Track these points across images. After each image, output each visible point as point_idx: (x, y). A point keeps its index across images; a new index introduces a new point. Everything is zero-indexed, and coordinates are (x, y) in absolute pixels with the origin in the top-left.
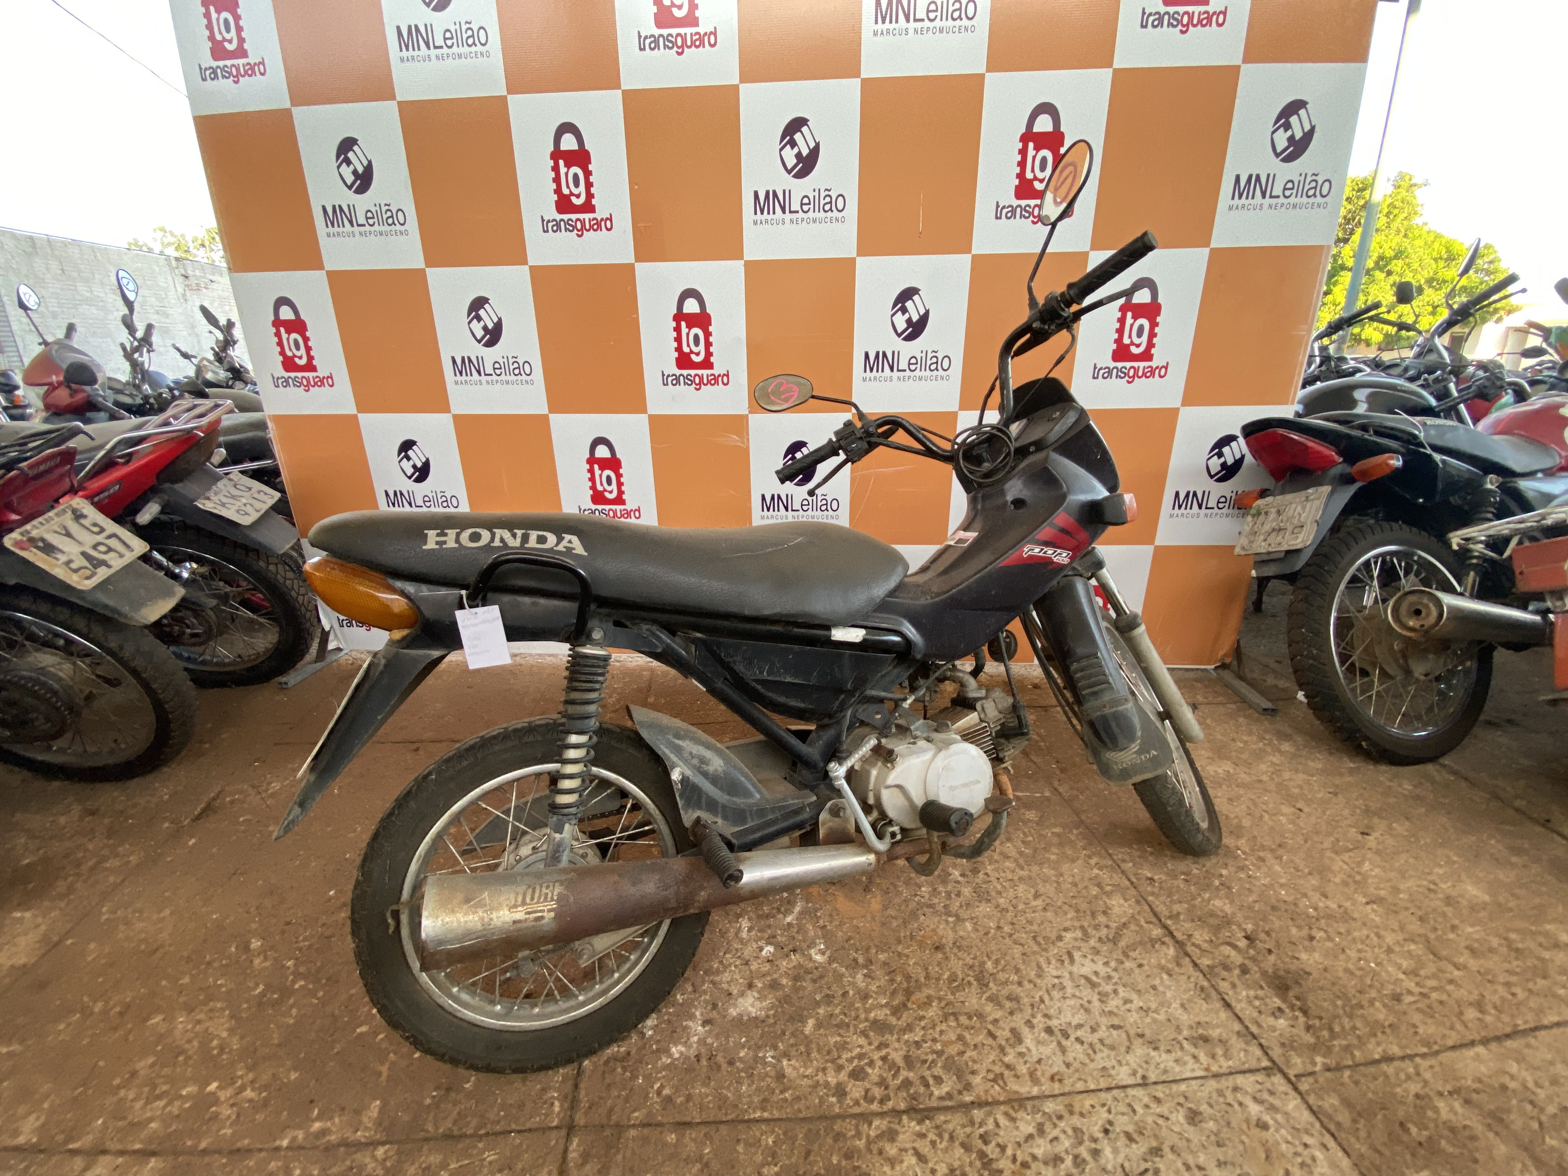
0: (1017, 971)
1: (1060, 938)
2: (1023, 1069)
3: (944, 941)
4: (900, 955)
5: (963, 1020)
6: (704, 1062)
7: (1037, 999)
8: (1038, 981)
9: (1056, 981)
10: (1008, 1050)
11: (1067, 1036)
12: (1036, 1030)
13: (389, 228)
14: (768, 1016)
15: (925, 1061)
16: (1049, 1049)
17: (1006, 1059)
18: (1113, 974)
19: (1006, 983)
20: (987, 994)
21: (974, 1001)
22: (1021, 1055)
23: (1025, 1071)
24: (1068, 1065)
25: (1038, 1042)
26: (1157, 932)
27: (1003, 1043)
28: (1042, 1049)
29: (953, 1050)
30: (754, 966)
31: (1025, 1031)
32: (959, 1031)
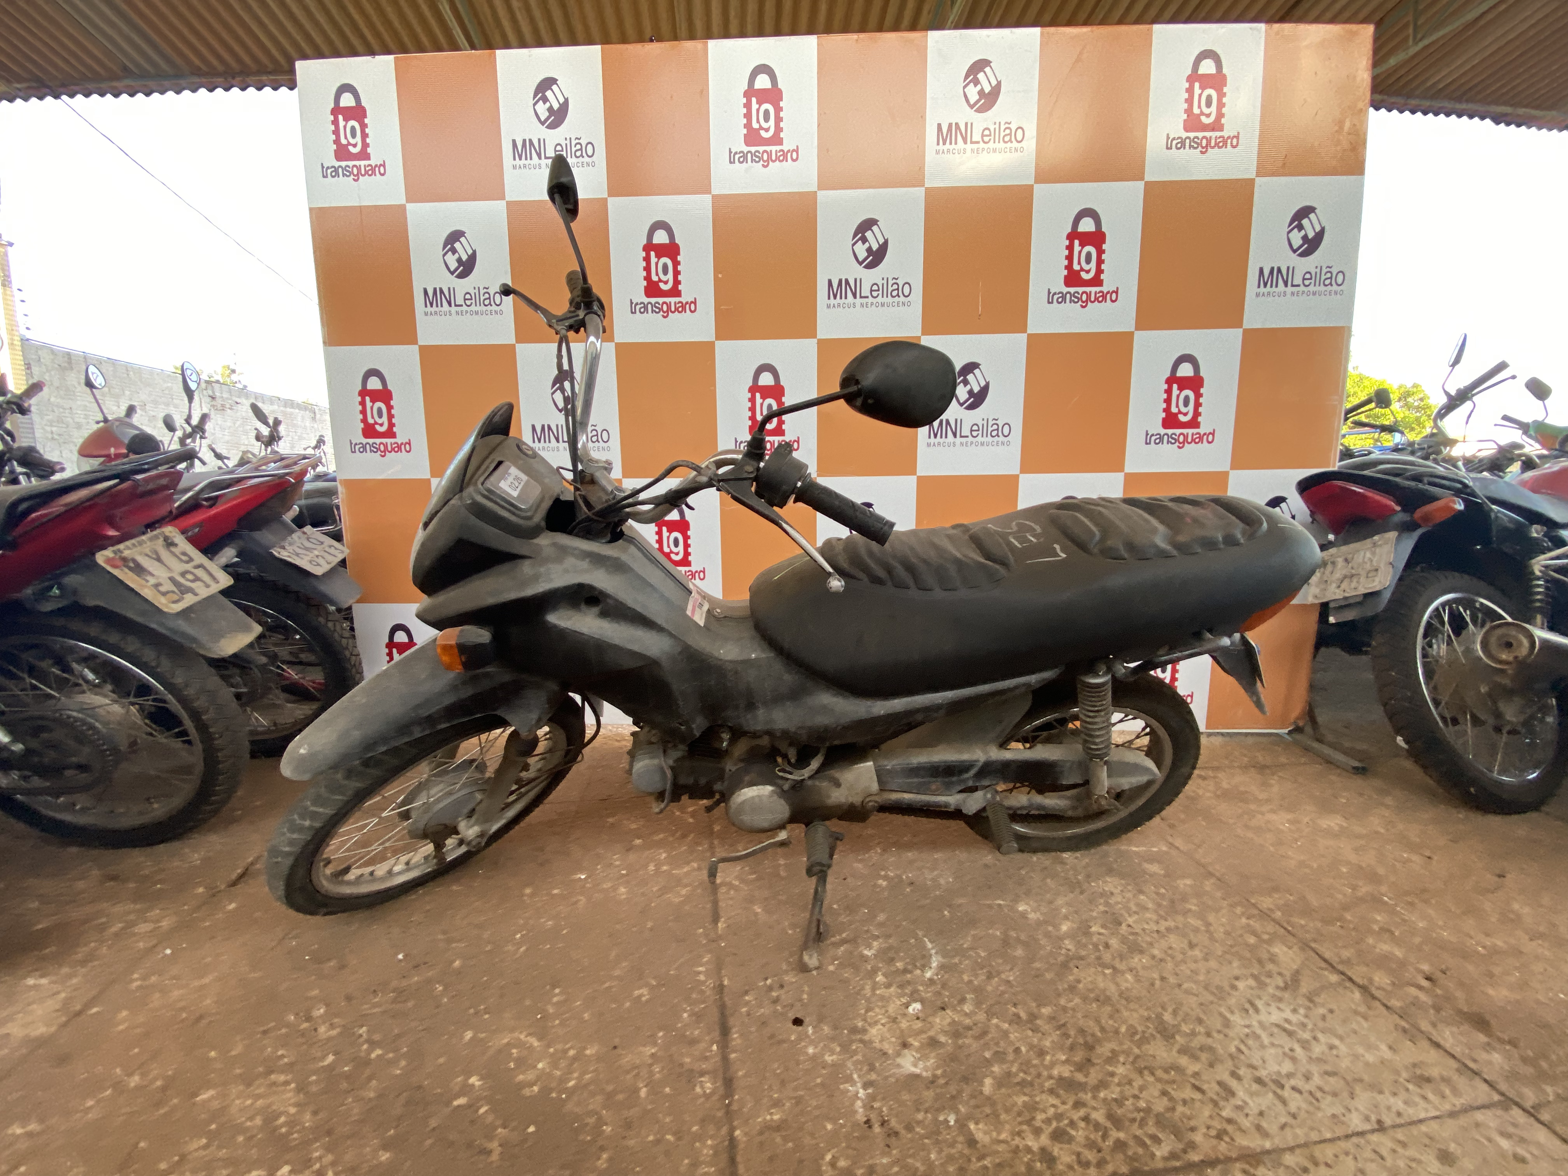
0: (1200, 1021)
1: (1234, 987)
2: (1246, 1123)
3: (1108, 993)
4: (1064, 1009)
5: (1160, 1073)
6: (877, 1129)
7: (1233, 1050)
8: (1226, 1031)
9: (1247, 1030)
10: (1222, 1103)
11: (1282, 1087)
12: (1245, 1081)
13: (485, 308)
14: (935, 1077)
15: (1134, 1120)
16: (1267, 1100)
17: (1224, 1114)
18: (1305, 1021)
19: (1193, 1034)
20: (1176, 1047)
21: (1165, 1055)
22: (1238, 1108)
23: (1248, 1125)
24: (1294, 1116)
25: (1252, 1094)
26: (1334, 978)
27: (1215, 1097)
28: (1259, 1100)
29: (1160, 1105)
30: (904, 1024)
31: (1233, 1084)
32: (1159, 1086)
